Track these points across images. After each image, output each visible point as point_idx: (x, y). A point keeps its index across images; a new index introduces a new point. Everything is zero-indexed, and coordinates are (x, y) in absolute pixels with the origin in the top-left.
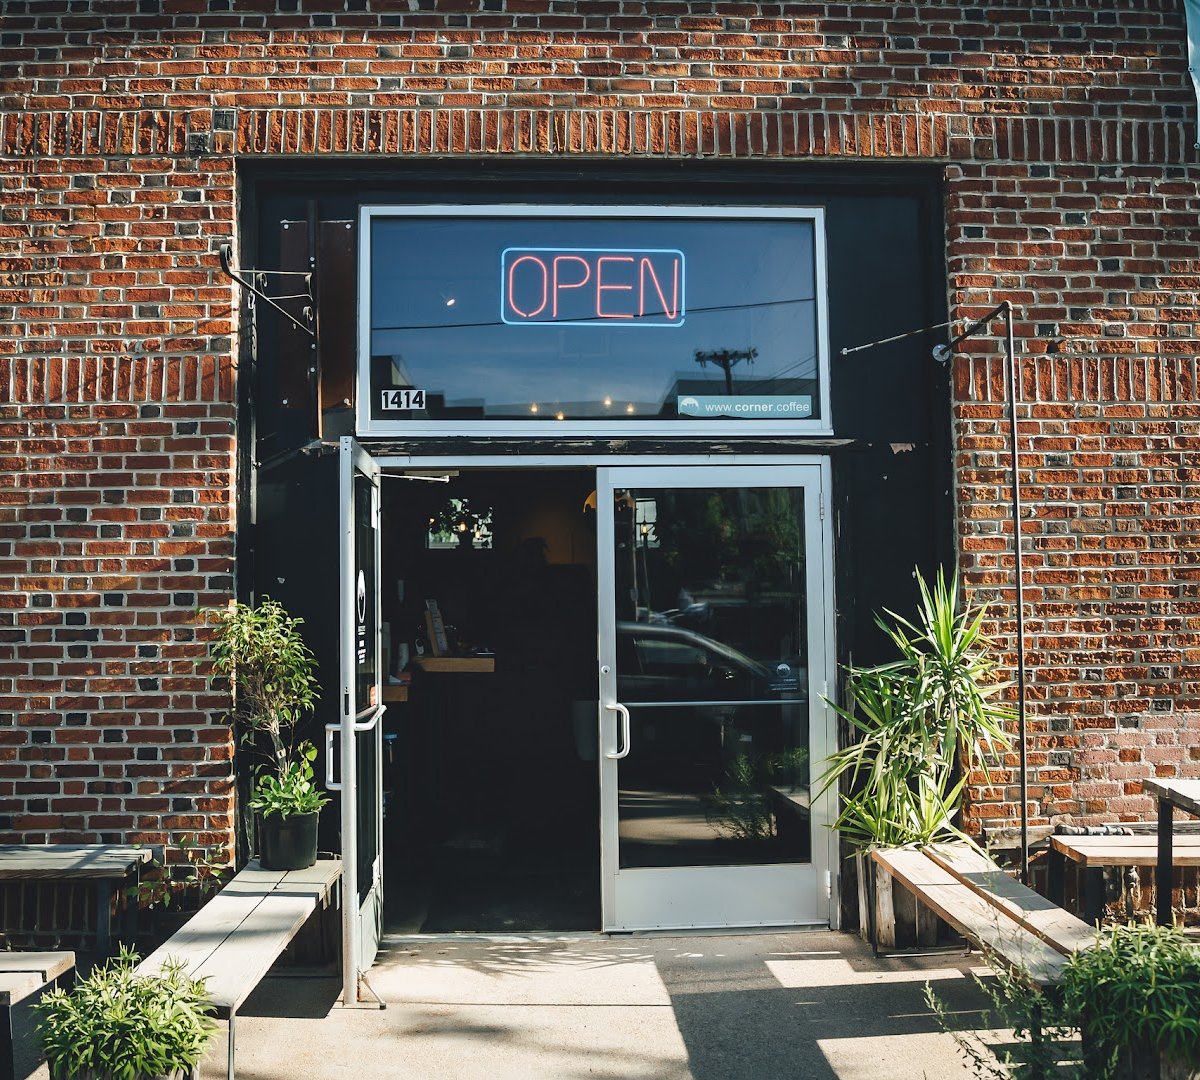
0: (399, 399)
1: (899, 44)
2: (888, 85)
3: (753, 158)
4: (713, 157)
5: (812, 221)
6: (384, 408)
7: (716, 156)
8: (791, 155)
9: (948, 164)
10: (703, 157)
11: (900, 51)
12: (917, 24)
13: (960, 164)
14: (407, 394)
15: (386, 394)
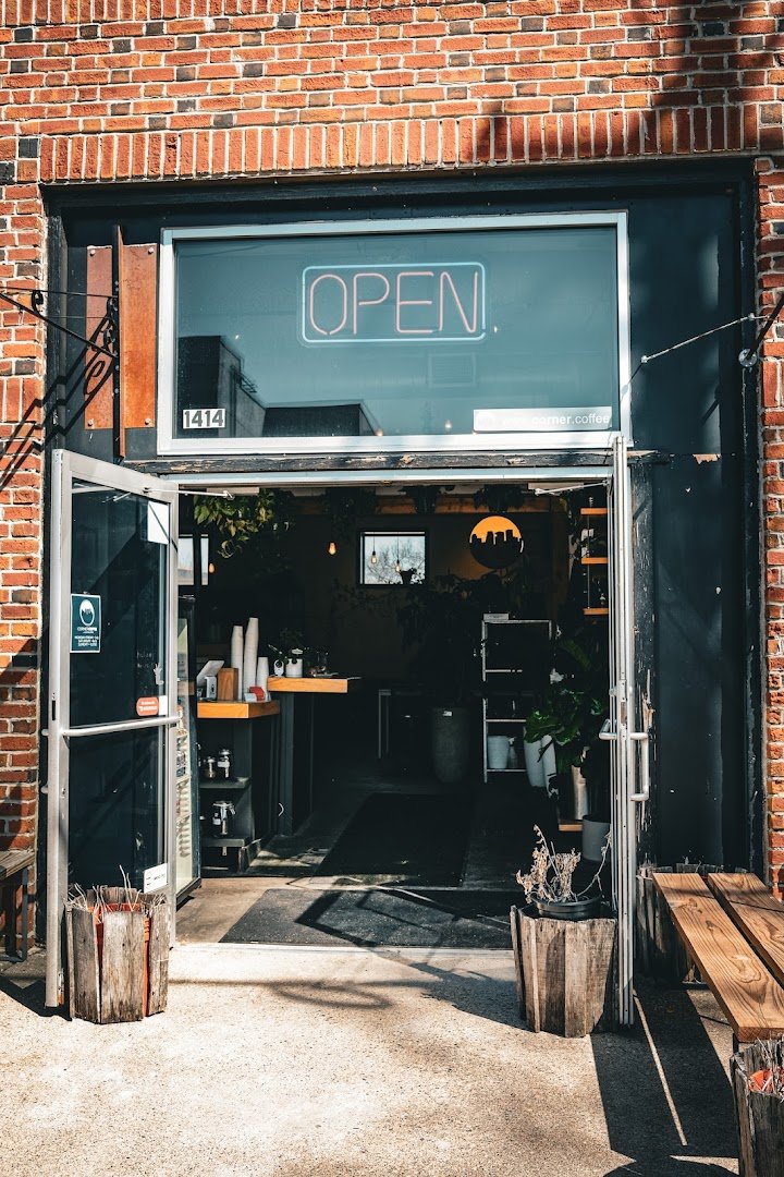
0: (200, 417)
1: (707, 31)
2: (694, 76)
3: (547, 163)
4: (505, 164)
5: (614, 226)
6: (185, 427)
7: (509, 163)
8: (588, 158)
9: (757, 157)
10: (496, 164)
11: (708, 39)
12: (727, 7)
13: (770, 156)
14: (208, 413)
15: (188, 414)
